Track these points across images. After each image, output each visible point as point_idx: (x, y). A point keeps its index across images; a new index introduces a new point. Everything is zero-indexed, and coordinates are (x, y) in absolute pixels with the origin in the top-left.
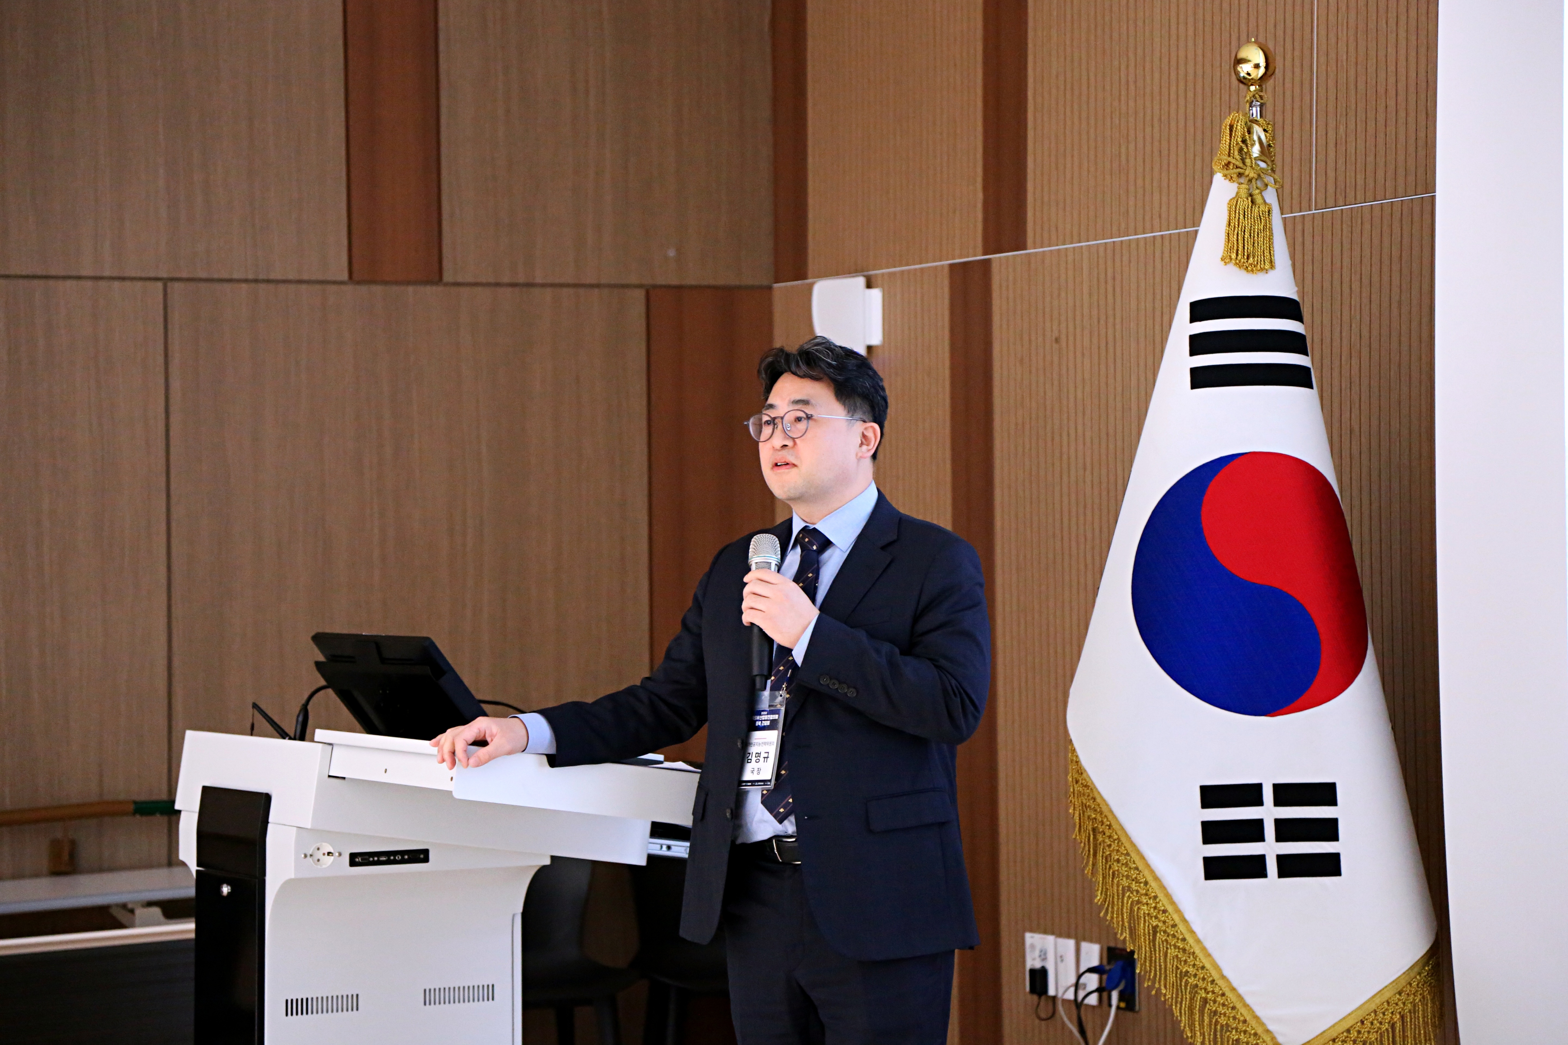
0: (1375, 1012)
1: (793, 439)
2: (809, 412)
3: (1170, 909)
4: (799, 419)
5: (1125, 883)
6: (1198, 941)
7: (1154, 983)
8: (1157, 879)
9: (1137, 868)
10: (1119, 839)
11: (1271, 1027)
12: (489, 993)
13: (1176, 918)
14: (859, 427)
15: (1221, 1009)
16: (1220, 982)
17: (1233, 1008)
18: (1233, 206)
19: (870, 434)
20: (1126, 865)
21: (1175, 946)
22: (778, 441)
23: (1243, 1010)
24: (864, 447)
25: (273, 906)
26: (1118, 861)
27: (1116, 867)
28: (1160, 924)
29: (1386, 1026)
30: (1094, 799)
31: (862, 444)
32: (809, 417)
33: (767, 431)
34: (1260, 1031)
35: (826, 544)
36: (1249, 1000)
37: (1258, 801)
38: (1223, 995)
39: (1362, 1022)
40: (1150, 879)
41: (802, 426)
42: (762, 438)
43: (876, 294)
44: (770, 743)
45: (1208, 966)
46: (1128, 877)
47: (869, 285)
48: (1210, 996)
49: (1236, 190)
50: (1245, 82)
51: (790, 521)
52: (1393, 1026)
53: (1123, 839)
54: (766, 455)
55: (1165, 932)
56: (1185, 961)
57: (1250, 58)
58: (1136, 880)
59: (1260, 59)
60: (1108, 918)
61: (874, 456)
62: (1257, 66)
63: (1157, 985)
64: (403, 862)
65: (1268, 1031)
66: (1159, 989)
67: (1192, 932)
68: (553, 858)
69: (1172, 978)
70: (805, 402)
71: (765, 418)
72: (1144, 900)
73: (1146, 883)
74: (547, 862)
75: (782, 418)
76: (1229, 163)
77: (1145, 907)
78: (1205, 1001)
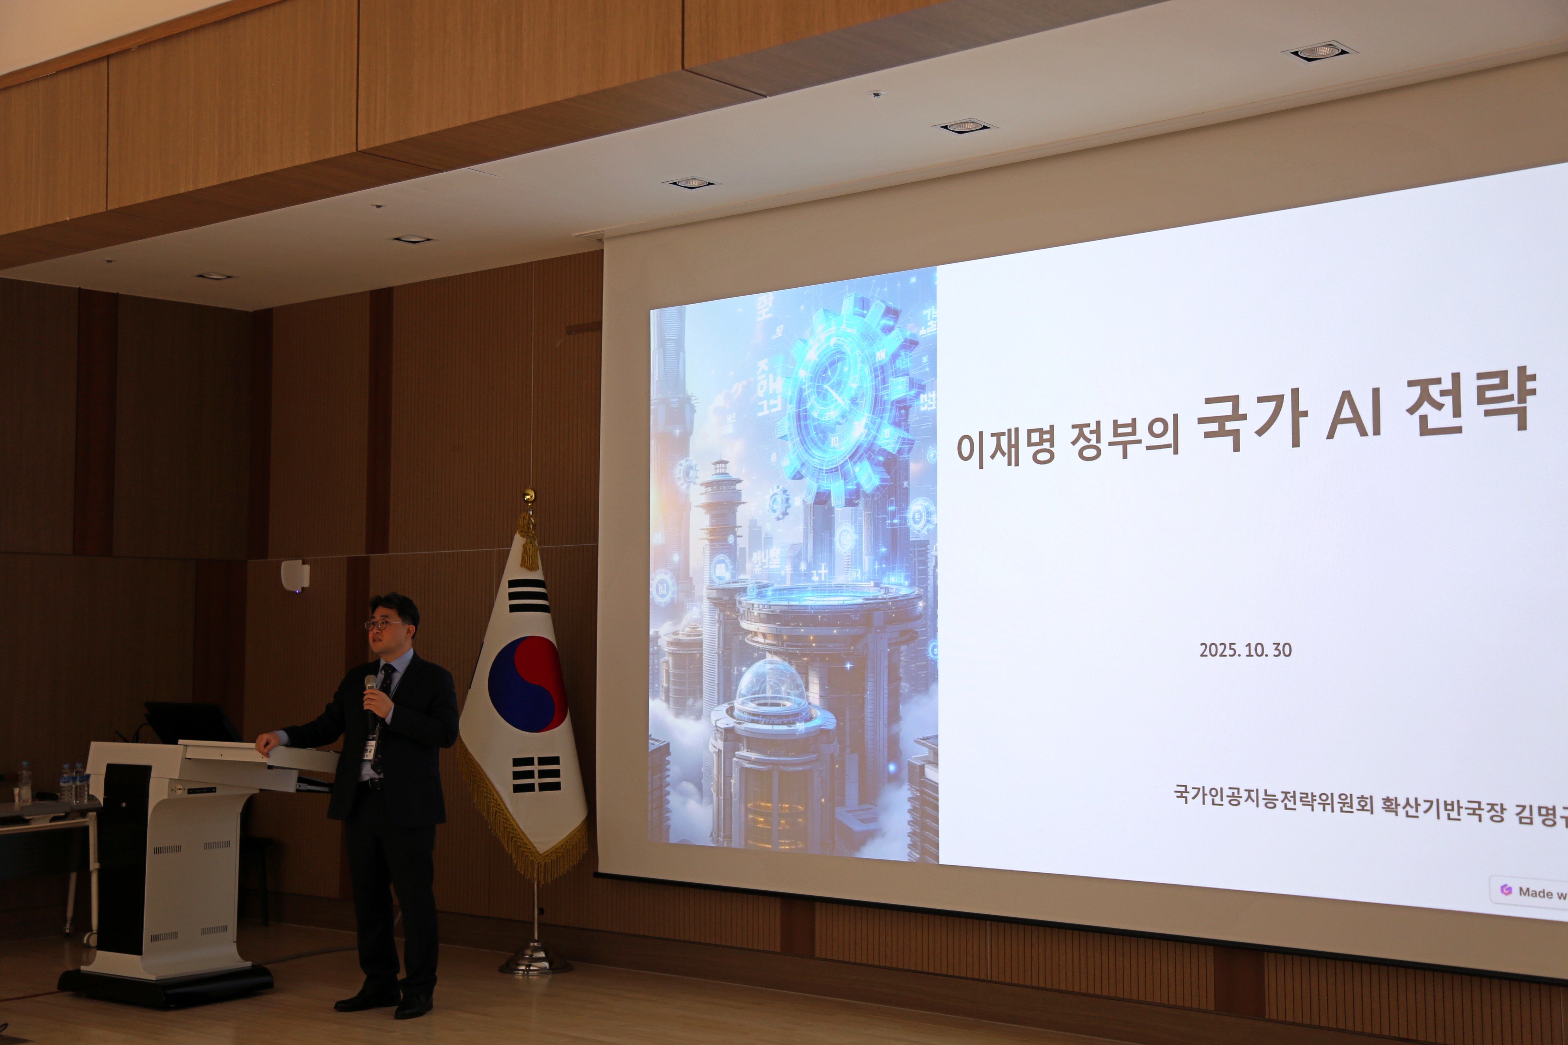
0: (571, 838)
1: (381, 630)
2: (387, 620)
3: (501, 804)
4: (383, 623)
5: (485, 794)
6: (511, 815)
7: (495, 831)
8: (497, 793)
9: (490, 789)
10: (483, 779)
11: (535, 846)
12: (228, 844)
13: (503, 807)
14: (407, 626)
15: (518, 840)
16: (518, 830)
17: (523, 839)
18: (525, 546)
19: (411, 629)
20: (486, 788)
21: (503, 817)
22: (375, 631)
23: (526, 840)
24: (409, 634)
25: (152, 812)
26: (483, 787)
27: (482, 789)
28: (498, 810)
29: (574, 843)
30: (474, 764)
31: (407, 633)
32: (387, 622)
33: (372, 627)
34: (531, 847)
35: (394, 670)
36: (528, 836)
37: (533, 764)
38: (519, 834)
39: (567, 842)
40: (494, 793)
41: (384, 626)
42: (370, 629)
43: (307, 568)
44: (373, 746)
45: (514, 824)
46: (487, 792)
47: (304, 563)
48: (514, 835)
49: (526, 541)
50: (527, 501)
51: (378, 661)
52: (576, 844)
53: (485, 779)
54: (371, 635)
55: (499, 812)
56: (506, 823)
57: (530, 493)
58: (490, 794)
59: (533, 494)
60: (479, 808)
61: (413, 637)
62: (532, 497)
63: (496, 832)
64: (207, 792)
65: (534, 847)
66: (497, 833)
67: (509, 812)
68: (261, 790)
69: (501, 830)
70: (386, 616)
71: (372, 622)
72: (492, 801)
73: (493, 795)
74: (257, 792)
75: (377, 622)
76: (523, 530)
77: (492, 804)
78: (512, 837)
